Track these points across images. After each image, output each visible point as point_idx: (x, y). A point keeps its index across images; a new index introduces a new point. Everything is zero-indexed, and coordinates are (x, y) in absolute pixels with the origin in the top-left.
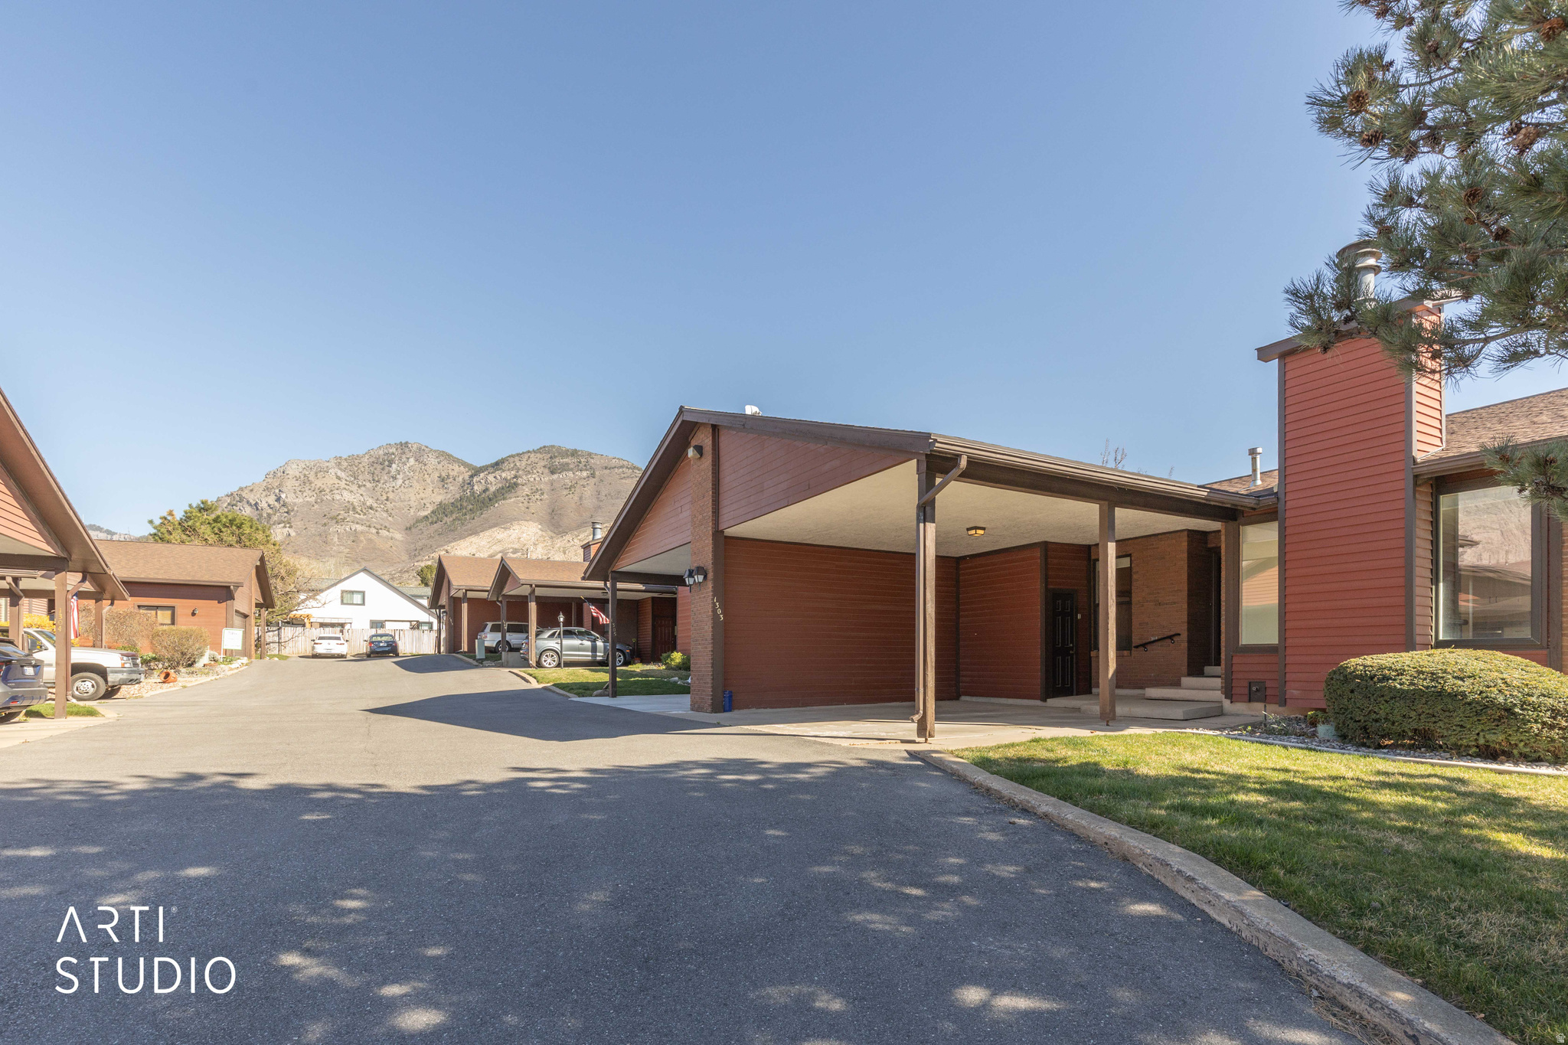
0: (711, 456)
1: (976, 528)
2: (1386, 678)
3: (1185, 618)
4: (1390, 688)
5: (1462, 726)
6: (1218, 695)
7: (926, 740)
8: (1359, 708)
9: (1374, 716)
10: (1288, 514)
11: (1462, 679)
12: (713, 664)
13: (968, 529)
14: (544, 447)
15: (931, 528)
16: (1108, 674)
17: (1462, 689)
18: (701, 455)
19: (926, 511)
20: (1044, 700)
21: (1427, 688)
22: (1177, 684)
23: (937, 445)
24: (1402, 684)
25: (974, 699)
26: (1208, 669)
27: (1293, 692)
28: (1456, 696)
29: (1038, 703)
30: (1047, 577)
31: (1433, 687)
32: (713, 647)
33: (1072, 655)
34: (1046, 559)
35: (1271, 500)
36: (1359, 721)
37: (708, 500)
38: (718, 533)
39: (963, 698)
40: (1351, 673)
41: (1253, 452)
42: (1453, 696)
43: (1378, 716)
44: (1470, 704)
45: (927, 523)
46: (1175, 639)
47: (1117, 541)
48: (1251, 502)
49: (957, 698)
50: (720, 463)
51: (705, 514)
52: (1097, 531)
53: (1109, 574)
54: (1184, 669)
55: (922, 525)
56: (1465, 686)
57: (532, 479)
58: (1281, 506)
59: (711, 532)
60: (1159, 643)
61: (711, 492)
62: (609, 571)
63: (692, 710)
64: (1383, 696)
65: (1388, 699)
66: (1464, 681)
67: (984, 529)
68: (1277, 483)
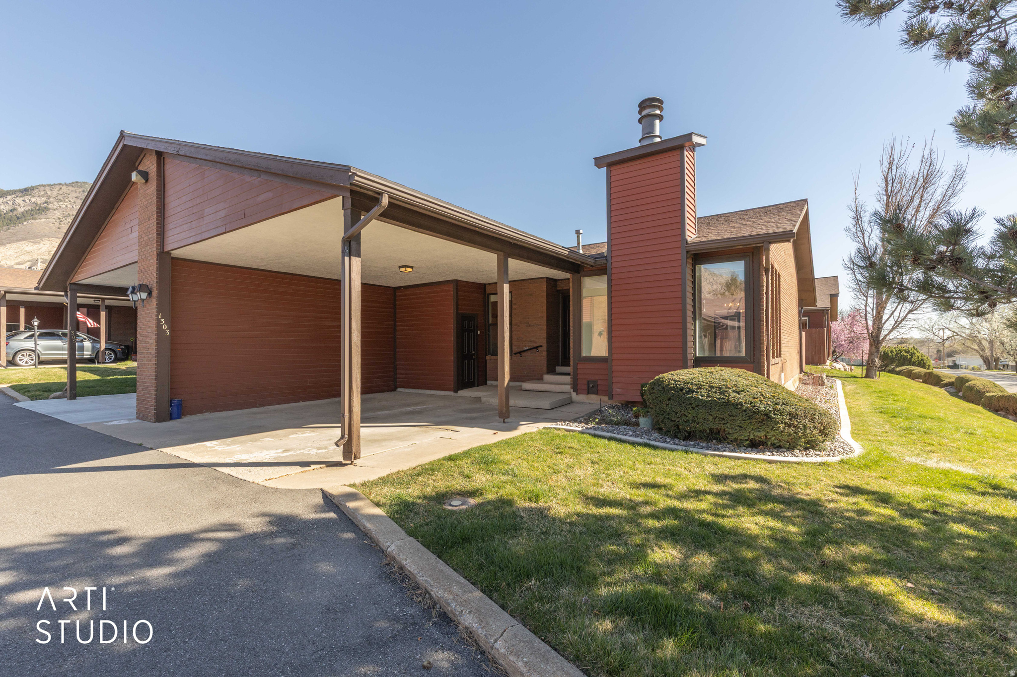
0: (156, 181)
1: (406, 266)
2: (690, 391)
3: (545, 335)
4: (695, 398)
5: (741, 427)
6: (568, 388)
7: (352, 462)
8: (674, 411)
9: (685, 418)
10: (613, 271)
11: (738, 393)
12: (156, 376)
13: (400, 267)
14: (77, 182)
15: (356, 262)
16: (504, 383)
17: (740, 400)
18: (147, 181)
19: (351, 245)
20: (456, 392)
21: (719, 399)
22: (540, 379)
23: (356, 178)
24: (702, 395)
25: (407, 390)
26: (559, 369)
27: (617, 390)
28: (737, 405)
29: (452, 393)
30: (457, 305)
31: (722, 398)
32: (157, 360)
33: (474, 359)
34: (457, 293)
35: (603, 261)
36: (675, 421)
37: (154, 223)
38: (163, 256)
39: (399, 390)
40: (666, 386)
41: (578, 232)
42: (736, 405)
43: (687, 418)
44: (745, 411)
45: (352, 258)
46: (539, 349)
47: (510, 282)
48: (591, 261)
49: (395, 390)
50: (166, 189)
51: (150, 236)
52: (496, 275)
53: (505, 308)
54: (545, 369)
55: (347, 259)
56: (741, 398)
57: (64, 206)
58: (609, 265)
59: (155, 253)
60: (529, 352)
61: (155, 216)
62: (68, 283)
63: (138, 418)
64: (690, 404)
65: (693, 406)
66: (739, 394)
67: (412, 267)
68: (606, 249)
